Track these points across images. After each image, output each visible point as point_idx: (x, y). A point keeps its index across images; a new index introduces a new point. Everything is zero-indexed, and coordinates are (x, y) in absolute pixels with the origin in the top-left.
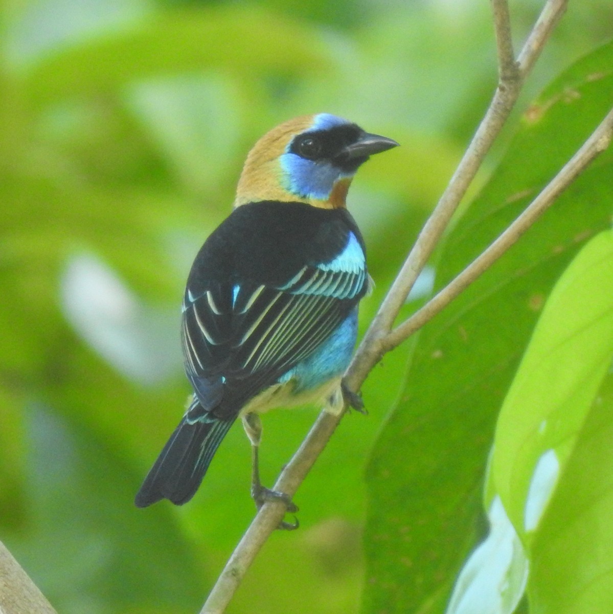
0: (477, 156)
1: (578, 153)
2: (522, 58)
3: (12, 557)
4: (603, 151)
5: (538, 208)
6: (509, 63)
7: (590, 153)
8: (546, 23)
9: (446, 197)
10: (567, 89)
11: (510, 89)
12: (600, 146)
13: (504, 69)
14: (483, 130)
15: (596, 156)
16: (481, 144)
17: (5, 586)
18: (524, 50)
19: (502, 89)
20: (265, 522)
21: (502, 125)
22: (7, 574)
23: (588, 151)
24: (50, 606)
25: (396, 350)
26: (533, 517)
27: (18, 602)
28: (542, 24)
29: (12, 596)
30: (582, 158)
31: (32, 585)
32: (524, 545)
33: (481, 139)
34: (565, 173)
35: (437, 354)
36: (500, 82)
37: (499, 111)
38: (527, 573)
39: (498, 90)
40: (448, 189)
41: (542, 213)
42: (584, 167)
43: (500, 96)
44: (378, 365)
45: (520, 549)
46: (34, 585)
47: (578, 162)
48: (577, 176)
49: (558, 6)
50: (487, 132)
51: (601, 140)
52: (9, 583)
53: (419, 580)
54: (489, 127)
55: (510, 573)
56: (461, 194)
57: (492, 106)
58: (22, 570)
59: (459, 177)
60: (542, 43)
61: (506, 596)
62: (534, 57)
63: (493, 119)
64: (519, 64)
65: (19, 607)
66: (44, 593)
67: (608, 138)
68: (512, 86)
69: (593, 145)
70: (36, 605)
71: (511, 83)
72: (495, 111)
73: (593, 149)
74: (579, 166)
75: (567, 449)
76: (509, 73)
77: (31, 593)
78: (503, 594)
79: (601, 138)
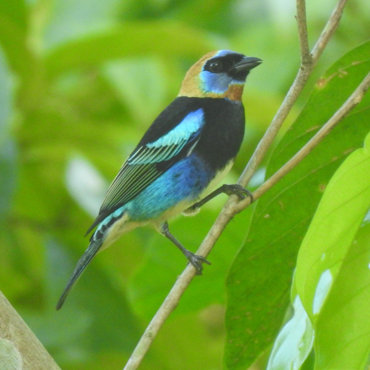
0: (288, 106)
1: (343, 105)
2: (313, 52)
3: (26, 325)
4: (357, 104)
5: (321, 135)
6: (306, 55)
7: (351, 105)
8: (327, 33)
9: (271, 128)
10: (340, 70)
11: (307, 69)
12: (356, 101)
13: (304, 58)
14: (291, 91)
15: (354, 107)
16: (291, 99)
17: (22, 341)
18: (315, 47)
19: (303, 69)
20: (167, 307)
21: (302, 89)
22: (24, 334)
23: (349, 104)
24: (47, 352)
25: (242, 213)
26: (317, 307)
27: (30, 350)
28: (325, 33)
29: (26, 346)
30: (346, 107)
31: (37, 341)
32: (312, 322)
33: (291, 96)
34: (337, 115)
35: (267, 216)
36: (301, 65)
37: (301, 81)
38: (313, 337)
39: (300, 69)
40: (272, 124)
41: (324, 138)
42: (347, 113)
43: (301, 73)
44: (231, 221)
45: (310, 325)
46: (39, 341)
47: (344, 109)
48: (343, 117)
49: (334, 23)
50: (294, 93)
51: (356, 98)
52: (24, 339)
53: (256, 342)
54: (295, 90)
55: (304, 337)
56: (279, 127)
57: (297, 78)
58: (32, 332)
59: (278, 117)
60: (325, 44)
61: (302, 350)
62: (321, 51)
63: (297, 85)
64: (312, 55)
65: (30, 353)
66: (44, 345)
67: (361, 96)
68: (308, 68)
69: (352, 100)
70: (39, 352)
71: (308, 65)
72: (299, 81)
73: (352, 103)
74: (344, 112)
75: (337, 269)
76: (306, 60)
77: (36, 345)
78: (300, 349)
79: (357, 96)
